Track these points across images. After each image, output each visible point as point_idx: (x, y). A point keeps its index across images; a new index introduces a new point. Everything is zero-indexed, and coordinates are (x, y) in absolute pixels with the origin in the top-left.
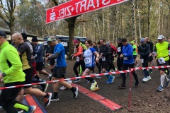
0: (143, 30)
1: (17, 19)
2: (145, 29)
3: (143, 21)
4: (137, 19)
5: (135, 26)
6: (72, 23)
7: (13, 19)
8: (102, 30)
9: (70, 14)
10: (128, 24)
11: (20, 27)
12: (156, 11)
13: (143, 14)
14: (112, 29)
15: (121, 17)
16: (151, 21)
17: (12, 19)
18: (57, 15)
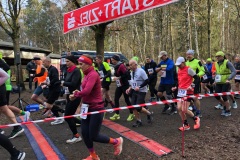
0: (201, 42)
1: (23, 27)
2: (203, 40)
3: (200, 29)
4: (193, 26)
5: (189, 36)
6: (100, 32)
7: (18, 28)
8: (143, 42)
9: (97, 19)
10: (180, 33)
11: (27, 40)
12: (219, 15)
13: (200, 19)
14: (157, 41)
15: (169, 23)
16: (212, 28)
17: (16, 28)
18: (78, 21)
